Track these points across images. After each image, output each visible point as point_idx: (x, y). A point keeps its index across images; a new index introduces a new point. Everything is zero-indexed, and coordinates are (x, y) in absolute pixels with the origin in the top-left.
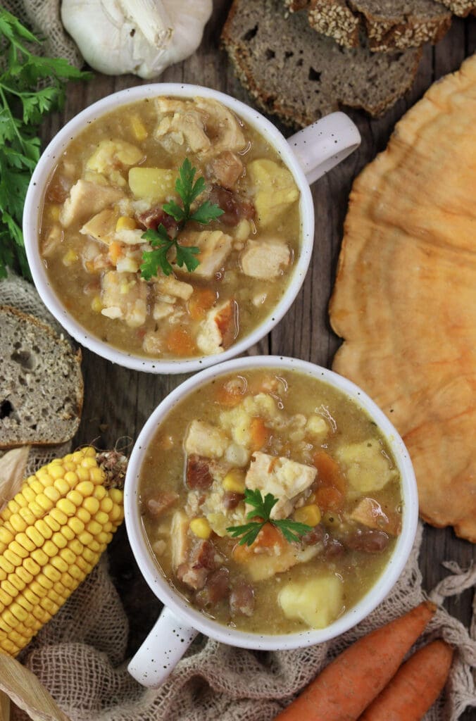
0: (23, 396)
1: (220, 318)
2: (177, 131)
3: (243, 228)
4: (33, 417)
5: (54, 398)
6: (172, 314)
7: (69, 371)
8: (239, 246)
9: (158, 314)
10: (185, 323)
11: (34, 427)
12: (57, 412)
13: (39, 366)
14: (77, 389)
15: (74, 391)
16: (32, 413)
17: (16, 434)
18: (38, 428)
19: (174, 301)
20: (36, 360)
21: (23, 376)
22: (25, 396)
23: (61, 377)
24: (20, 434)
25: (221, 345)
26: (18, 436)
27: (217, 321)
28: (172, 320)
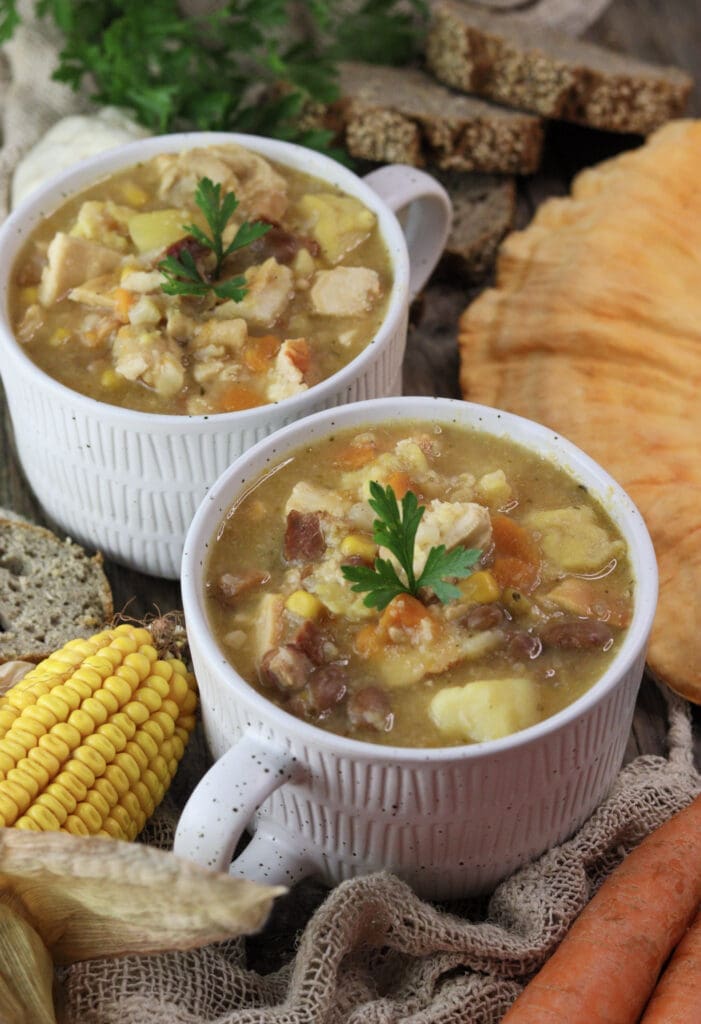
0: (18, 604)
1: (293, 352)
2: (188, 173)
3: (304, 258)
4: (37, 627)
5: (66, 604)
6: (221, 370)
7: (85, 573)
8: (303, 283)
9: (201, 374)
10: (245, 378)
11: (42, 639)
12: (74, 619)
13: (38, 572)
14: (101, 593)
15: (97, 596)
16: (35, 622)
17: (14, 646)
18: (47, 639)
19: (222, 350)
20: (33, 565)
21: (14, 582)
22: (22, 605)
23: (75, 580)
24: (20, 647)
25: (301, 383)
26: (16, 649)
27: (289, 355)
28: (224, 377)
